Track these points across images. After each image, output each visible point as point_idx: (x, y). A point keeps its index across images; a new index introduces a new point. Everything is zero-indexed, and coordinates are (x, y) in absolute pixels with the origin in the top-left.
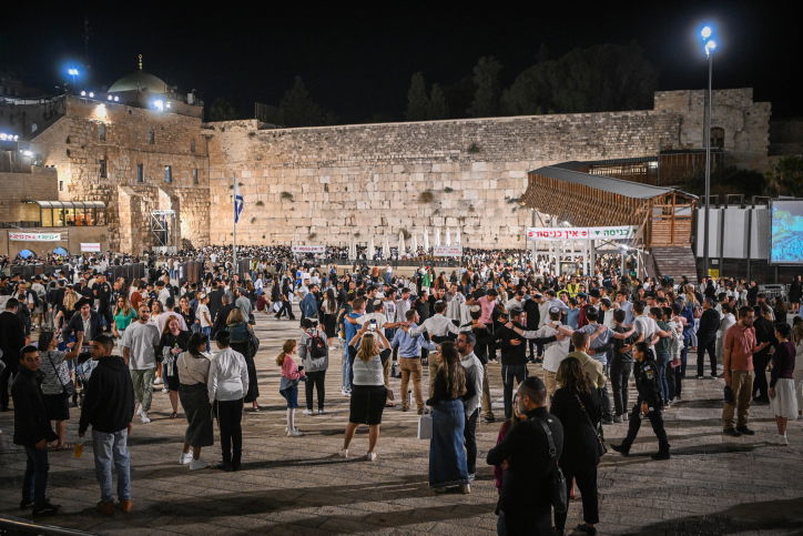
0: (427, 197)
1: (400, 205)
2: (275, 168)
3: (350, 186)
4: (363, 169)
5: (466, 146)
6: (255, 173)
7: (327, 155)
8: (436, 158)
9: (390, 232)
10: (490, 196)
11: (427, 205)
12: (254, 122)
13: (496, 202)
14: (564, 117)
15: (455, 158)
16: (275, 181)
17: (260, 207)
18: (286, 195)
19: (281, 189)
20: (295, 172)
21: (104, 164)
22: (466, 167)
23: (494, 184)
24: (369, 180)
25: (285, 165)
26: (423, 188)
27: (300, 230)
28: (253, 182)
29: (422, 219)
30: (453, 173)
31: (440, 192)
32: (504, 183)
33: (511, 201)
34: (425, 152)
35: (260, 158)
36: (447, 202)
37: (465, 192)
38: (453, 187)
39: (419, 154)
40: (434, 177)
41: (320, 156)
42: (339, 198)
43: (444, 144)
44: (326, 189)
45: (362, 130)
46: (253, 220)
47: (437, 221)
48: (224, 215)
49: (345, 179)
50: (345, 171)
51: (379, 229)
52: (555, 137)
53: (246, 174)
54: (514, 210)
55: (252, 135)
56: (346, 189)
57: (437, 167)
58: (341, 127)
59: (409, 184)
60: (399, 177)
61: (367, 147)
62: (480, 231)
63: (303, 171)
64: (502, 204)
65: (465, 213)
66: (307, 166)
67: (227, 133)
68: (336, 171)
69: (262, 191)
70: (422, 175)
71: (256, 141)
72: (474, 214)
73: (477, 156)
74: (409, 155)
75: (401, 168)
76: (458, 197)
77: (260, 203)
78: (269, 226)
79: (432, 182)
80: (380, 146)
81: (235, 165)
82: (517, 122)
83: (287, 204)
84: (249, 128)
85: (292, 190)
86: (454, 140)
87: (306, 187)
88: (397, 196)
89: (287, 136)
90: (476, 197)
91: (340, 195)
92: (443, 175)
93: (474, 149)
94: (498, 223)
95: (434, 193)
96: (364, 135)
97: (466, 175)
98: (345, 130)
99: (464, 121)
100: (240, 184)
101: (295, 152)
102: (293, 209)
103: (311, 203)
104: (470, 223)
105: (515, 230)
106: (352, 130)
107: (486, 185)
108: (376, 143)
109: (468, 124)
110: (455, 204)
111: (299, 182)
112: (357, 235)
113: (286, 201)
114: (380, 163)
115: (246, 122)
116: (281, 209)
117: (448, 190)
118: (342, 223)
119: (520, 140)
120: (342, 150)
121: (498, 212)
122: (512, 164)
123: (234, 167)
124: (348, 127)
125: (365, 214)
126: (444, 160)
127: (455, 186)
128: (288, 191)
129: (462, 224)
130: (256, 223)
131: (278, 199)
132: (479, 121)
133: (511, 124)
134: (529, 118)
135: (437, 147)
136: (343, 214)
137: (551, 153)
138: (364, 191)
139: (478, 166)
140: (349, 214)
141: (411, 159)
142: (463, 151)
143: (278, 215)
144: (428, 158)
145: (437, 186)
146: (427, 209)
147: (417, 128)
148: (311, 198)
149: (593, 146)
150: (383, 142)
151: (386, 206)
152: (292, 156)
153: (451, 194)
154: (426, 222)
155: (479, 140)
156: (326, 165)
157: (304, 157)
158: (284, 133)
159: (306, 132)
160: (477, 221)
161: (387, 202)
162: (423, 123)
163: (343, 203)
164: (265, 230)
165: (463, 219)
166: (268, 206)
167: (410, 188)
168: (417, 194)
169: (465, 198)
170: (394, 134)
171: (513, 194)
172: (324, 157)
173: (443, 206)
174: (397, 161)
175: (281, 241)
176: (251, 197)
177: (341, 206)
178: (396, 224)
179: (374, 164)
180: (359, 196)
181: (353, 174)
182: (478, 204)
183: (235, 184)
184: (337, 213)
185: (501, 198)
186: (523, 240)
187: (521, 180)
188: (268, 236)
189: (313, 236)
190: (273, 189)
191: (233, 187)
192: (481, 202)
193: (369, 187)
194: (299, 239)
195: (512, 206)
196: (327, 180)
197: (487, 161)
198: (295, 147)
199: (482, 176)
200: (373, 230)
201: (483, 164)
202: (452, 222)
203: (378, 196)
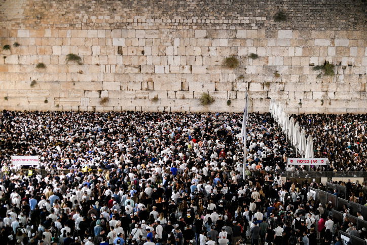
0: (232, 62)
1: (203, 70)
2: (59, 28)
3: (148, 50)
4: (162, 33)
5: (272, 14)
6: (34, 33)
7: (122, 17)
8: (241, 25)
9: (191, 97)
10: (295, 63)
11: (232, 71)
13: (301, 68)
15: (260, 25)
16: (58, 41)
17: (41, 70)
18: (73, 57)
19: (66, 51)
20: (83, 33)
22: (271, 34)
23: (300, 51)
24: (169, 43)
25: (71, 25)
26: (227, 54)
27: (90, 95)
28: (32, 42)
29: (226, 84)
30: (258, 40)
31: (245, 57)
32: (309, 50)
33: (317, 68)
34: (229, 18)
35: (41, 17)
36: (252, 68)
37: (270, 58)
38: (259, 53)
39: (223, 20)
40: (238, 43)
41: (113, 18)
42: (135, 62)
43: (249, 11)
44: (120, 52)
46: (34, 83)
47: (241, 86)
49: (142, 42)
50: (141, 34)
51: (180, 94)
52: (360, 9)
53: (23, 33)
54: (319, 76)
56: (143, 52)
57: (241, 33)
59: (212, 49)
60: (201, 42)
61: (166, 10)
62: (285, 96)
63: (92, 33)
64: (307, 70)
65: (270, 79)
66: (98, 28)
68: (132, 33)
69: (43, 52)
70: (226, 41)
72: (279, 80)
73: (283, 24)
74: (212, 20)
75: (204, 33)
76: (263, 63)
77: (41, 66)
78: (53, 90)
79: (236, 48)
80: (181, 10)
81: (10, 23)
83: (74, 67)
85: (80, 52)
86: (260, 7)
87: (96, 50)
88: (199, 61)
90: (281, 63)
91: (136, 58)
92: (248, 41)
93: (281, 17)
94: (303, 88)
95: (238, 58)
97: (271, 42)
100: (17, 45)
101: (83, 12)
102: (81, 73)
103: (102, 67)
104: (274, 88)
105: (319, 95)
107: (291, 52)
108: (177, 7)
110: (260, 70)
111: (88, 44)
112: (156, 99)
113: (72, 63)
114: (181, 27)
116: (67, 72)
117: (254, 56)
118: (137, 87)
119: (326, 11)
120: (139, 12)
121: (302, 78)
122: (317, 33)
123: (9, 25)
125: (164, 79)
126: (249, 26)
127: (261, 52)
128: (74, 52)
129: (266, 89)
130: (36, 87)
131: (63, 60)
135: (242, 13)
136: (139, 78)
137: (356, 24)
138: (163, 55)
139: (285, 34)
140: (146, 78)
141: (214, 25)
142: (269, 19)
143: (63, 78)
144: (233, 24)
145: (242, 52)
146: (231, 75)
148: (103, 61)
150: (184, 6)
151: (187, 70)
152: (80, 15)
153: (256, 61)
154: (229, 87)
155: (285, 8)
156: (120, 26)
157: (93, 18)
160: (282, 86)
161: (188, 67)
163: (140, 67)
164: (47, 94)
165: (268, 84)
166: (50, 68)
167: (213, 53)
168: (221, 60)
169: (270, 64)
171: (318, 61)
172: (117, 18)
173: (248, 72)
174: (200, 26)
175: (67, 105)
176: (30, 59)
177: (137, 70)
178: (198, 89)
179: (174, 28)
180: (157, 60)
181: (151, 36)
182: (283, 71)
183: (12, 44)
184: (132, 77)
185: (306, 64)
186: (326, 105)
187: (326, 48)
188: (51, 101)
189: (105, 101)
190: (57, 50)
191: (7, 47)
192: (286, 68)
193: (169, 51)
194: (88, 103)
195: (316, 73)
196: (121, 42)
197: (293, 29)
198: (83, 7)
199: (289, 43)
200: (172, 96)
201: (289, 32)
202: (256, 87)
203: (178, 60)
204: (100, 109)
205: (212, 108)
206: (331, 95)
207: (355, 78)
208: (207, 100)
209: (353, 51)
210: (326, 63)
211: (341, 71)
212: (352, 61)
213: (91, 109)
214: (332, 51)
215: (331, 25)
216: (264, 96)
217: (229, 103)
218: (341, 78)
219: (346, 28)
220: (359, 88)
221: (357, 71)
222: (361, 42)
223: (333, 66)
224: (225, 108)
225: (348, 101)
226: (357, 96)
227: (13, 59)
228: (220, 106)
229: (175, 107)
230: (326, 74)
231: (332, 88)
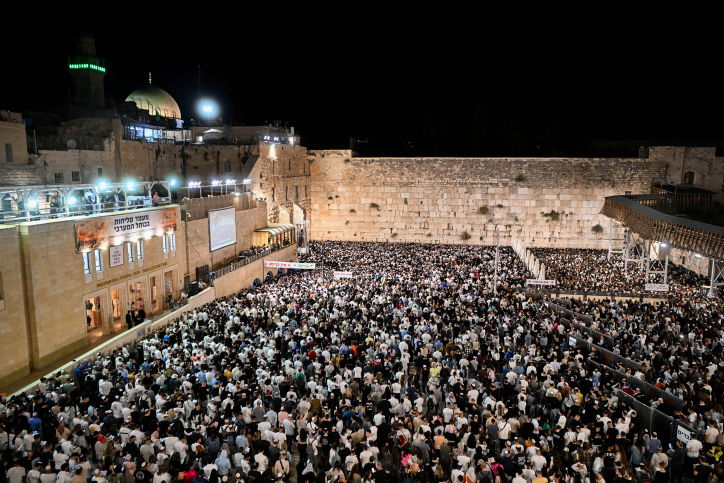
0: (484, 210)
1: (463, 215)
2: (365, 186)
3: (425, 201)
4: (435, 189)
5: (514, 177)
6: (349, 189)
7: (407, 178)
8: (491, 184)
9: (454, 234)
10: (530, 211)
11: (484, 216)
12: (349, 152)
13: (534, 215)
14: (586, 160)
15: (505, 185)
16: (364, 195)
17: (353, 213)
18: (374, 205)
19: (370, 201)
20: (381, 189)
21: (273, 189)
22: (513, 191)
23: (533, 203)
24: (440, 197)
25: (373, 184)
26: (481, 204)
27: (384, 231)
28: (347, 195)
29: (479, 225)
30: (504, 195)
31: (493, 207)
32: (540, 202)
33: (546, 215)
34: (484, 179)
35: (353, 178)
36: (498, 214)
37: (512, 208)
38: (503, 204)
39: (478, 181)
40: (489, 197)
41: (401, 179)
42: (416, 209)
43: (497, 174)
44: (406, 202)
45: (435, 161)
46: (347, 222)
47: (490, 227)
48: (323, 217)
49: (421, 196)
50: (421, 190)
51: (446, 232)
52: (580, 173)
53: (341, 189)
54: (547, 221)
55: (347, 161)
56: (422, 203)
57: (491, 190)
58: (419, 159)
59: (470, 201)
60: (463, 195)
61: (438, 174)
62: (522, 235)
63: (387, 189)
64: (539, 217)
65: (511, 222)
66: (391, 186)
67: (326, 158)
68: (414, 190)
69: (354, 202)
70: (480, 195)
71: (350, 166)
72: (518, 223)
73: (521, 184)
74: (471, 180)
75: (465, 190)
76: (507, 211)
77: (353, 211)
78: (360, 227)
79: (487, 200)
80: (449, 173)
81: (333, 182)
82: (553, 161)
83: (374, 212)
84: (345, 155)
85: (379, 202)
86: (506, 172)
87: (390, 200)
88: (461, 209)
89: (375, 163)
90: (520, 212)
91: (416, 207)
92: (496, 196)
93: (520, 179)
94: (535, 229)
95: (488, 207)
96: (437, 165)
97: (513, 197)
98: (422, 161)
99: (514, 159)
100: (337, 197)
101: (381, 175)
102: (379, 216)
103: (394, 212)
104: (515, 229)
105: (547, 234)
106: (428, 161)
107: (527, 204)
108: (446, 171)
109: (516, 162)
110: (505, 215)
111: (384, 196)
112: (430, 235)
113: (374, 210)
114: (448, 185)
115: (343, 151)
116: (370, 216)
117: (500, 206)
118: (418, 226)
119: (554, 174)
120: (419, 175)
121: (535, 222)
122: (546, 190)
123: (332, 184)
124: (424, 159)
125: (435, 220)
126: (497, 185)
127: (505, 203)
128: (375, 202)
129: (508, 229)
130: (349, 225)
131: (367, 207)
132: (525, 159)
133: (548, 162)
134: (561, 159)
135: (492, 176)
136: (419, 220)
137: (575, 184)
138: (435, 204)
139: (523, 191)
140: (424, 220)
141: (473, 184)
142: (512, 180)
143: (367, 219)
144: (486, 184)
145: (491, 203)
146: (483, 219)
147: (478, 162)
148: (394, 208)
149: (606, 181)
150: (451, 171)
151: (452, 215)
152: (379, 177)
153: (502, 210)
154: (482, 227)
155: (524, 172)
156: (406, 185)
157: (388, 179)
158: (373, 161)
159: (391, 161)
160: (520, 228)
161: (452, 213)
162: (482, 159)
163: (419, 213)
164: (356, 230)
165: (510, 226)
166: (359, 213)
167: (471, 203)
168: (476, 208)
169: (512, 212)
170: (460, 165)
171: (546, 210)
172: (405, 179)
173: (496, 217)
174: (461, 184)
175: (369, 238)
176: (345, 206)
177: (417, 215)
178: (459, 228)
179: (443, 186)
180: (431, 208)
181: (427, 192)
182: (521, 216)
183: (333, 196)
184: (414, 220)
185: (538, 213)
186: (553, 242)
187: (553, 201)
188: (358, 234)
189: (395, 235)
190: (363, 201)
191: (331, 198)
192: (523, 215)
193: (440, 202)
194: (383, 237)
195: (546, 218)
196: (407, 196)
197: (529, 187)
198: (382, 171)
199: (525, 197)
200: (441, 232)
201: (526, 189)
202: (501, 228)
203: (446, 208)
204: (391, 241)
205: (469, 242)
206: (556, 235)
207: (575, 223)
208: (466, 236)
209: (574, 204)
210: (553, 212)
211: (564, 218)
212: (573, 210)
213: (385, 241)
214: (557, 204)
215: (557, 184)
216: (507, 235)
217: (481, 238)
218: (564, 222)
219: (568, 187)
220: (578, 230)
221: (576, 218)
222: (580, 196)
223: (558, 214)
224: (479, 242)
225: (569, 239)
226: (576, 236)
227: (334, 206)
228: (475, 241)
229: (443, 241)
230: (553, 219)
231: (557, 229)
